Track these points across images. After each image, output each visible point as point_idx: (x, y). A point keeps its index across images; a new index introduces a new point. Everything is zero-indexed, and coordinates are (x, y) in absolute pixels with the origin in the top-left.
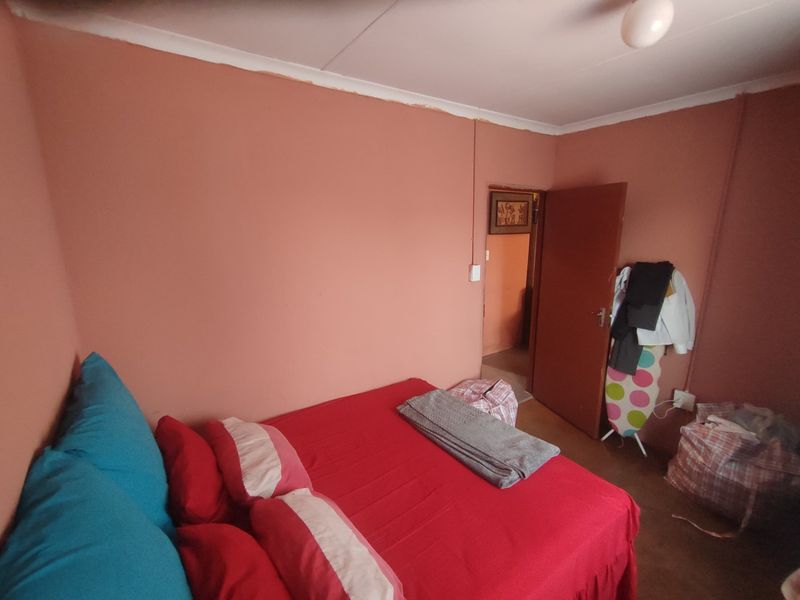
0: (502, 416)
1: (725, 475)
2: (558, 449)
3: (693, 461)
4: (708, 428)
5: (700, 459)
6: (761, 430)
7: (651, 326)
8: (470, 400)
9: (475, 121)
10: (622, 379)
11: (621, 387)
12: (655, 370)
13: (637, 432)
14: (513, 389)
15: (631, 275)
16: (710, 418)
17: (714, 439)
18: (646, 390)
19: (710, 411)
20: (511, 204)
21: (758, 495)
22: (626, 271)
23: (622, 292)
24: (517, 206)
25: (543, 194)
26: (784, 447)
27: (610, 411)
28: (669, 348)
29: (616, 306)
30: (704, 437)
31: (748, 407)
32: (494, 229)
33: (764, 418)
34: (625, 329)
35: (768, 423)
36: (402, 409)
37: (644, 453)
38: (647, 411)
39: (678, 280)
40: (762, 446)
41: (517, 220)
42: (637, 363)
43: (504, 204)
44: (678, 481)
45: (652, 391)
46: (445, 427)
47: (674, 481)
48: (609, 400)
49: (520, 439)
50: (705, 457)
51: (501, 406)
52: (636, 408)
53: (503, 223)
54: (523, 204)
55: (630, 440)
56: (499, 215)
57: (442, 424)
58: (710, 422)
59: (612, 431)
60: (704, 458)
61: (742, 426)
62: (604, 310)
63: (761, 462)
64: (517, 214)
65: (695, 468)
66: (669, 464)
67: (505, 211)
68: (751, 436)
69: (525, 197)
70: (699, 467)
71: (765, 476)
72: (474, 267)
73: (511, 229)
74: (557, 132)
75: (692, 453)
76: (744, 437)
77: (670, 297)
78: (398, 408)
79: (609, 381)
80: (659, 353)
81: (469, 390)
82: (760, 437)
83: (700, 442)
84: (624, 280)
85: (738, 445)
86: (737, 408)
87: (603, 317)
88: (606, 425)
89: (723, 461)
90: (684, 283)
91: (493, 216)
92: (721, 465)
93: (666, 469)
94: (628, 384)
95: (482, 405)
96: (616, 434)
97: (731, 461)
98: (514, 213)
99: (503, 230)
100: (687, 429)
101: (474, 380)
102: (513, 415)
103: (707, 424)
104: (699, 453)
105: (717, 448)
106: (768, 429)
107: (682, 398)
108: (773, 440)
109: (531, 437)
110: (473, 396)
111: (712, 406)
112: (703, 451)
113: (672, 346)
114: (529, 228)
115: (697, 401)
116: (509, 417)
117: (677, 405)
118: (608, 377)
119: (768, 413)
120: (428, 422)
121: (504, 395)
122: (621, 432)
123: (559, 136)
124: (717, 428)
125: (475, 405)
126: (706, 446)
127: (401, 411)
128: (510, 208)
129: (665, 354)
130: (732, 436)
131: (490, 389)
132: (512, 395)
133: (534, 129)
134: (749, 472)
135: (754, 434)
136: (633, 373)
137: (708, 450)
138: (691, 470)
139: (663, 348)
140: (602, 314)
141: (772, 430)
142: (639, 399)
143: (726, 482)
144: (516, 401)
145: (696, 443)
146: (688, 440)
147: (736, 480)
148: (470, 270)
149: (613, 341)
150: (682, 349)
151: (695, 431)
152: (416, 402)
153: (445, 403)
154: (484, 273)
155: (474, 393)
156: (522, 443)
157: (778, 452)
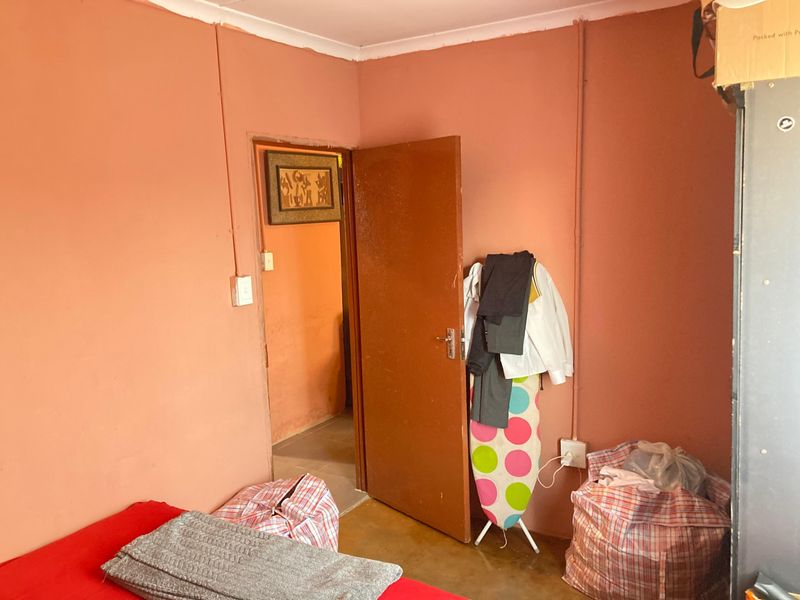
0: (312, 537)
1: (630, 550)
2: (398, 569)
3: (591, 540)
4: (602, 487)
5: (599, 534)
6: (659, 474)
7: (518, 350)
8: (253, 521)
9: (216, 26)
10: (491, 438)
11: (492, 450)
12: (531, 415)
13: (520, 516)
14: (329, 486)
15: (483, 274)
16: (604, 471)
17: (611, 499)
18: (524, 447)
19: (603, 461)
20: (302, 172)
21: (669, 567)
22: (476, 268)
23: (474, 302)
24: (313, 176)
25: (349, 155)
26: (686, 492)
27: (482, 491)
28: (544, 376)
29: (469, 324)
30: (599, 501)
31: (642, 445)
32: (277, 217)
33: (662, 456)
34: (484, 358)
35: (665, 461)
36: (112, 567)
37: (535, 547)
38: (530, 481)
39: (541, 276)
40: (663, 496)
41: (315, 200)
42: (507, 408)
43: (290, 172)
44: (580, 577)
45: (532, 447)
46: (202, 580)
47: (574, 580)
48: (478, 475)
49: (338, 566)
50: (604, 531)
51: (308, 521)
52: (516, 480)
53: (293, 205)
54: (323, 173)
55: (515, 532)
56: (284, 190)
57: (194, 577)
58: (604, 477)
59: (489, 524)
60: (602, 531)
61: (640, 474)
62: (453, 332)
63: (665, 519)
64: (314, 189)
65: (596, 551)
66: (566, 555)
67: (294, 184)
68: (648, 485)
69: (324, 162)
70: (601, 548)
71: (672, 537)
72: (240, 280)
73: (305, 215)
74: (358, 56)
75: (589, 528)
76: (641, 488)
77: (535, 302)
78: (104, 567)
79: (475, 443)
80: (532, 387)
81: (251, 505)
82: (660, 484)
83: (596, 509)
84: (474, 284)
85: (636, 501)
86: (632, 448)
87: (453, 343)
88: (479, 518)
89: (624, 531)
90: (550, 280)
91: (274, 193)
92: (622, 536)
93: (563, 565)
94: (501, 445)
95: (275, 527)
96: (494, 528)
97: (633, 526)
98: (308, 187)
99: (292, 217)
100: (578, 495)
101: (260, 484)
102: (333, 532)
103: (600, 481)
104: (597, 525)
105: (614, 512)
106: (667, 469)
107: (571, 451)
108: (673, 485)
109: (356, 560)
110: (259, 514)
111: (604, 453)
112: (600, 521)
113: (547, 373)
114: (337, 212)
115: (589, 450)
116: (324, 539)
117: (566, 462)
118: (472, 438)
119: (664, 448)
120: (168, 579)
121: (313, 500)
122: (501, 524)
123: (360, 63)
124: (612, 484)
125: (263, 528)
126: (602, 514)
127: (111, 572)
128: (301, 178)
129: (542, 389)
130: (628, 489)
131: (289, 495)
132: (327, 496)
133: (318, 49)
134: (654, 537)
135: (651, 481)
136: (504, 423)
137: (606, 517)
138: (590, 555)
139: (538, 379)
140: (452, 338)
141: (671, 470)
142: (517, 464)
143: (631, 561)
144: (334, 507)
145: (590, 513)
146: (582, 510)
147: (641, 553)
148: (233, 285)
149: (472, 377)
150: (559, 377)
151: (589, 495)
152: (142, 546)
153: (203, 534)
154: (260, 291)
155: (261, 507)
156: (340, 575)
157: (680, 500)
